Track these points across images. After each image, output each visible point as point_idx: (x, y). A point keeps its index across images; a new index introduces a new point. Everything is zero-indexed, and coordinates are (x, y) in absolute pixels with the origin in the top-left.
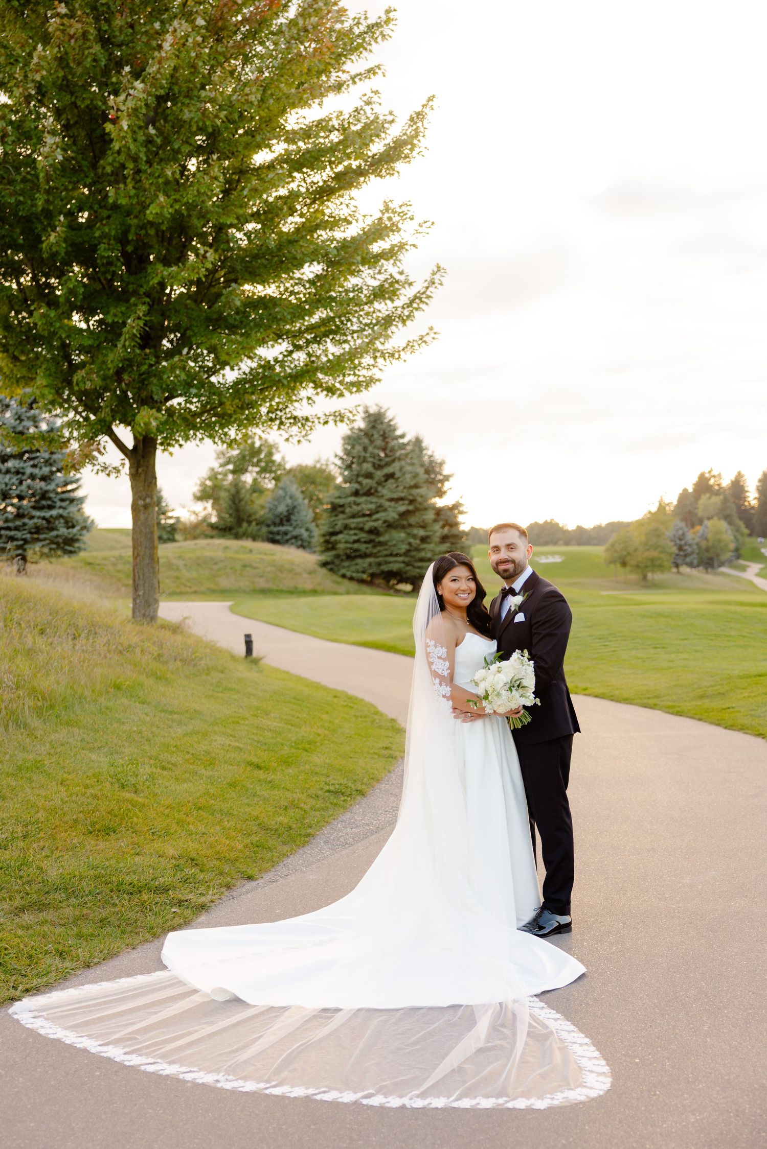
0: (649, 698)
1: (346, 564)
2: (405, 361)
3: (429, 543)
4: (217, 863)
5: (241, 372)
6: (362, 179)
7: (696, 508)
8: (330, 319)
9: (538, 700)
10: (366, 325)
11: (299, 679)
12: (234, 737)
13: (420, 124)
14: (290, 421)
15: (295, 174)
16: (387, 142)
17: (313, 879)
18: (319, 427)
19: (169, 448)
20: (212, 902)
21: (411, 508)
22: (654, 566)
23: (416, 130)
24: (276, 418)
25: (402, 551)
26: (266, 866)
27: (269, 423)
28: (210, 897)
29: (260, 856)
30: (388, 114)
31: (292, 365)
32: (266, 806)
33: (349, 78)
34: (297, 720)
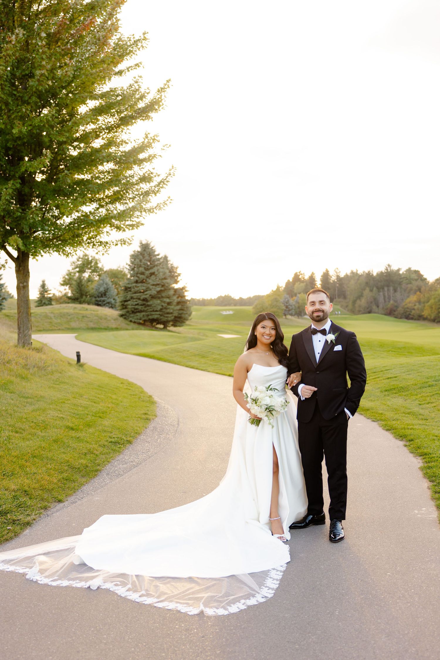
1: (132, 315)
2: (156, 213)
3: (171, 305)
4: (40, 492)
5: (72, 218)
6: (133, 121)
7: (294, 289)
8: (118, 192)
10: (136, 195)
11: (105, 373)
12: (60, 411)
13: (162, 94)
14: (98, 244)
15: (99, 118)
16: (146, 102)
17: (97, 500)
18: (113, 247)
19: (37, 257)
20: (34, 520)
21: (163, 289)
23: (161, 97)
24: (91, 242)
25: (159, 309)
26: (70, 492)
27: (87, 245)
28: (33, 517)
29: (67, 486)
30: (146, 88)
31: (99, 215)
32: (74, 453)
33: (126, 68)
34: (98, 399)
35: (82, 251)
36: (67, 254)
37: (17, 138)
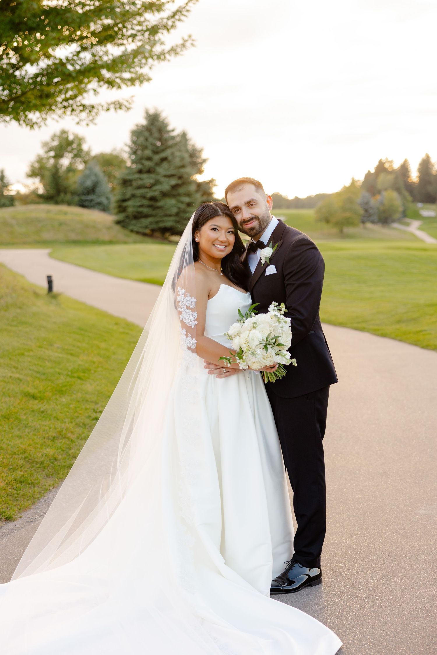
0: (358, 323)
1: (134, 222)
2: (169, 61)
5: (39, 68)
7: (377, 183)
8: (110, 26)
9: (294, 360)
10: (139, 31)
11: (92, 309)
12: (16, 368)
14: (79, 108)
21: (180, 182)
22: (348, 223)
24: (69, 106)
25: (174, 213)
26: (26, 504)
27: (63, 110)
29: (22, 493)
31: (80, 63)
32: (35, 437)
34: (78, 349)
36: (31, 123)
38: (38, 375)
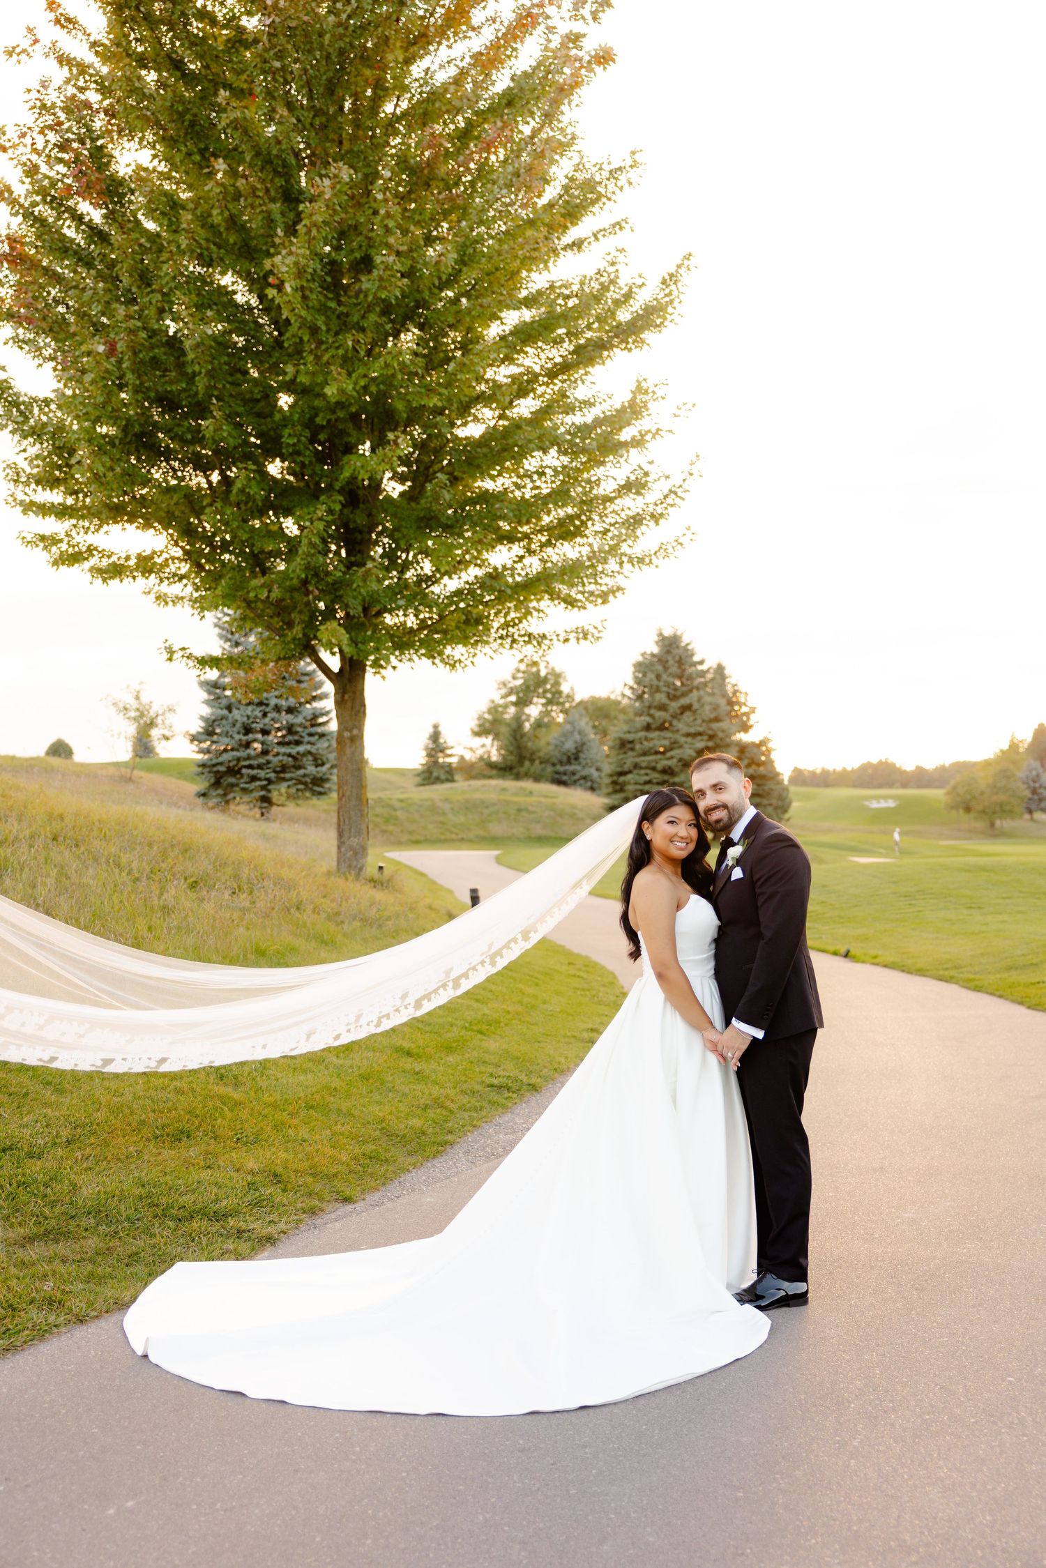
0: (947, 969)
4: (309, 1179)
5: (462, 581)
6: (605, 353)
8: (571, 518)
10: (611, 525)
13: (673, 287)
14: (523, 639)
15: (528, 349)
16: (634, 309)
18: (557, 645)
19: (382, 671)
20: (284, 1233)
21: (710, 744)
22: (1003, 811)
23: (670, 294)
24: (508, 635)
26: (373, 1184)
27: (499, 641)
28: (282, 1226)
29: (370, 1171)
30: (636, 276)
31: (523, 573)
32: (401, 1104)
33: (591, 234)
34: (489, 994)
35: (488, 657)
36: (452, 662)
37: (337, 403)
38: (420, 1026)
